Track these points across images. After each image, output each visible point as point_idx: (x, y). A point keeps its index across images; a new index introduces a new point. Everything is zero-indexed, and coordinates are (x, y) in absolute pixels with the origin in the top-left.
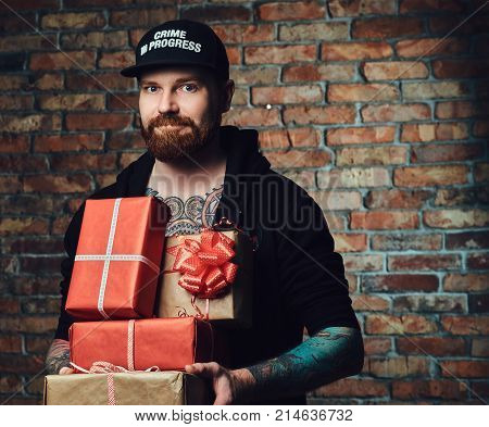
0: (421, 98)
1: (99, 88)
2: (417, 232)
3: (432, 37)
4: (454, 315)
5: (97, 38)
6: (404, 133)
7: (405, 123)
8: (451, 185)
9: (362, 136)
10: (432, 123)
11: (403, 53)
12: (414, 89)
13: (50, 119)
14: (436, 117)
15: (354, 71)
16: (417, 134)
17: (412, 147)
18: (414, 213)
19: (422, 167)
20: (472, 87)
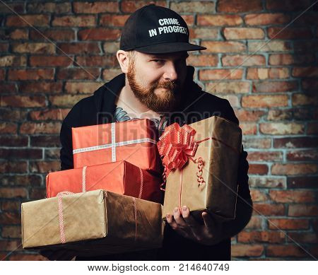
0: (260, 52)
1: (52, 40)
2: (256, 137)
3: (268, 13)
4: (277, 190)
5: (51, 7)
6: (249, 74)
7: (249, 67)
8: (277, 108)
9: (222, 75)
10: (266, 68)
11: (248, 22)
12: (256, 46)
13: (19, 58)
14: (269, 64)
15: (217, 33)
16: (257, 74)
17: (253, 83)
18: (253, 125)
19: (259, 95)
20: (292, 45)
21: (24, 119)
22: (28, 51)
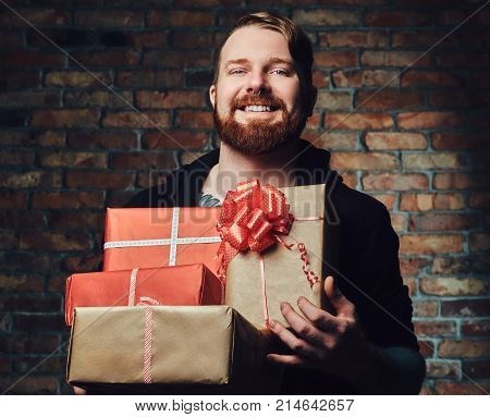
0: (420, 168)
1: (102, 147)
2: (414, 298)
3: (432, 110)
4: (448, 381)
5: (101, 98)
6: (403, 202)
7: (404, 192)
8: (447, 254)
10: (430, 193)
11: (403, 124)
12: (414, 160)
13: (51, 175)
14: (434, 187)
15: (355, 140)
16: (416, 203)
17: (410, 215)
18: (411, 280)
19: (420, 235)
20: (468, 160)
21: (55, 269)
22: (65, 165)
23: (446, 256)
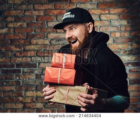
0: (116, 25)
1: (25, 21)
5: (24, 7)
7: (112, 32)
10: (119, 32)
12: (114, 22)
13: (10, 29)
14: (120, 30)
15: (97, 17)
16: (115, 35)
17: (114, 38)
19: (116, 44)
20: (130, 22)
21: (13, 56)
22: (14, 26)
23: (124, 50)
